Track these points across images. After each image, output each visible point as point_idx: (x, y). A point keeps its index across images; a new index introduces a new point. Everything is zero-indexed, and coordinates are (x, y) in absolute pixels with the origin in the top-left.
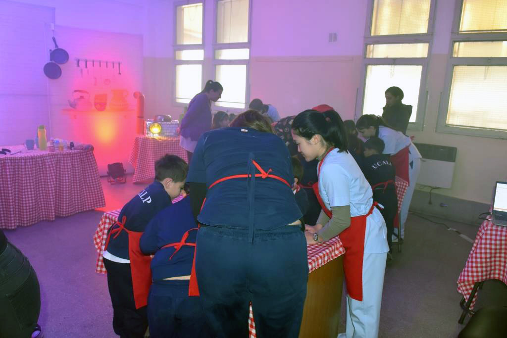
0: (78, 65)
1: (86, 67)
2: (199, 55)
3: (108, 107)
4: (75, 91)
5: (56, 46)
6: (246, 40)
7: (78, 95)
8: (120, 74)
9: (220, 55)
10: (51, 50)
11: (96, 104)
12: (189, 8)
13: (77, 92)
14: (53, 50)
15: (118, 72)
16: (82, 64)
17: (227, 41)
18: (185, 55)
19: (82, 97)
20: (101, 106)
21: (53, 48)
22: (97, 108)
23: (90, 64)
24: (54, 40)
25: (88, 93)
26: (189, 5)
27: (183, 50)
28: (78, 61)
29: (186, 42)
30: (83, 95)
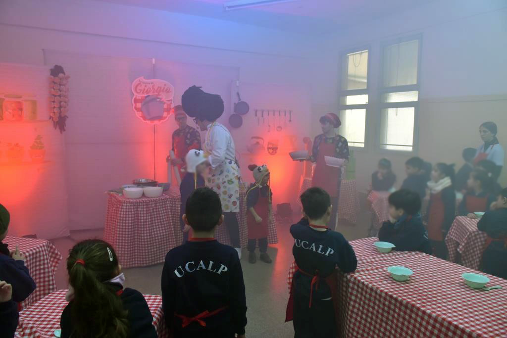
0: (256, 115)
1: (262, 116)
2: (364, 99)
3: (279, 151)
4: (252, 138)
5: (240, 99)
6: (415, 82)
7: (255, 141)
8: (290, 121)
9: (389, 98)
10: (235, 103)
11: (269, 148)
12: (354, 56)
13: (254, 139)
14: (236, 103)
15: (289, 119)
16: (259, 114)
17: (394, 84)
18: (351, 100)
20: (273, 150)
21: (237, 101)
22: (269, 152)
23: (265, 114)
24: (238, 94)
25: (263, 139)
26: (354, 53)
27: (348, 95)
28: (256, 111)
29: (350, 88)
30: (258, 140)
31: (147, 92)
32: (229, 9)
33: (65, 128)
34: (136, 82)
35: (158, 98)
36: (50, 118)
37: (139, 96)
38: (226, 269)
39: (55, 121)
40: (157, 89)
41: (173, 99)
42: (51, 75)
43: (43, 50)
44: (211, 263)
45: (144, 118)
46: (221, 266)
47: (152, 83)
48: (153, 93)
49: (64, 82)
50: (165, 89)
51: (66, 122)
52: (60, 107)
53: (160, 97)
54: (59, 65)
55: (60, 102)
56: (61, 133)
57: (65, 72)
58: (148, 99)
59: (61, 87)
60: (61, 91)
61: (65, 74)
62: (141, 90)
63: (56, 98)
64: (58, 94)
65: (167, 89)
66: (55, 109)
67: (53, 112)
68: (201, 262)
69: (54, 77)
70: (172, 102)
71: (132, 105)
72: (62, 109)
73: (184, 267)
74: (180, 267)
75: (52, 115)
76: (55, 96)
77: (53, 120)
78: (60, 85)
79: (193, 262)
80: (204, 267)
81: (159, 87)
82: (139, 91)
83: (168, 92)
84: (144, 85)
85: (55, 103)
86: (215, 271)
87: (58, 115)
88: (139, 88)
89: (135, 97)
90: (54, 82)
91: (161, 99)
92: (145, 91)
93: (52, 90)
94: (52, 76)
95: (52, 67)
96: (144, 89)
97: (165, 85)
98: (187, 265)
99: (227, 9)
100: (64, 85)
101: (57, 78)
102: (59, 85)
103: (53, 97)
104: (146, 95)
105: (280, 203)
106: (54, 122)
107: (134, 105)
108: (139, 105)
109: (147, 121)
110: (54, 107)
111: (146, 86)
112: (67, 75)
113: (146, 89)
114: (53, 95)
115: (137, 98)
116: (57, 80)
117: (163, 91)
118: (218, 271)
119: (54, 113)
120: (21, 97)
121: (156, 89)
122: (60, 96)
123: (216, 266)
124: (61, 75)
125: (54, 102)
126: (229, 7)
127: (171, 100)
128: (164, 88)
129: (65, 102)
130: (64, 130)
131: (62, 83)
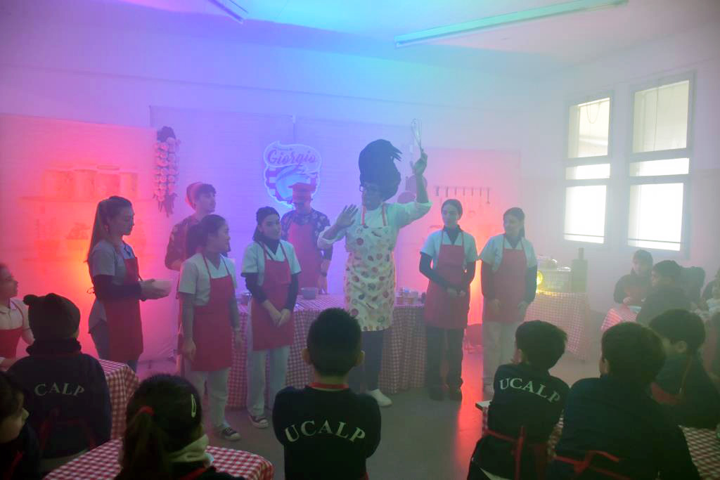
0: (437, 195)
1: (447, 196)
2: (604, 171)
4: (431, 227)
6: (683, 145)
8: (488, 203)
9: (638, 170)
10: (407, 177)
12: (589, 107)
14: (409, 176)
15: (487, 200)
17: (650, 148)
18: (580, 172)
23: (451, 192)
26: (588, 103)
27: (577, 165)
28: (438, 189)
29: (582, 154)
31: (285, 161)
32: (401, 45)
33: (173, 210)
34: (269, 147)
35: (300, 170)
36: (154, 197)
37: (273, 168)
38: (363, 435)
39: (161, 200)
40: (298, 157)
41: (319, 171)
42: (158, 139)
43: (150, 106)
44: (342, 424)
45: (280, 198)
46: (356, 430)
47: (291, 149)
48: (292, 162)
49: (174, 149)
50: (309, 157)
51: (175, 202)
52: (167, 183)
53: (302, 168)
54: (168, 126)
55: (167, 176)
56: (168, 216)
57: (176, 135)
58: (285, 171)
59: (171, 155)
60: (169, 161)
61: (175, 138)
62: (276, 159)
63: (162, 170)
64: (166, 165)
65: (311, 158)
66: (160, 185)
67: (157, 188)
68: (326, 424)
69: (162, 141)
70: (318, 175)
71: (264, 179)
72: (169, 185)
73: (298, 428)
74: (293, 426)
75: (157, 192)
76: (162, 167)
77: (157, 199)
78: (169, 153)
79: (313, 422)
80: (329, 430)
81: (300, 155)
82: (273, 160)
83: (313, 162)
84: (280, 152)
85: (161, 177)
86: (346, 437)
87: (164, 193)
88: (273, 156)
89: (267, 168)
90: (160, 149)
91: (303, 171)
92: (282, 160)
93: (158, 159)
94: (159, 141)
95: (160, 129)
96: (281, 157)
97: (309, 152)
98: (303, 426)
99: (398, 45)
100: (173, 153)
101: (164, 143)
102: (167, 154)
103: (159, 168)
104: (282, 166)
106: (159, 202)
107: (266, 180)
108: (272, 180)
109: (282, 202)
110: (160, 182)
111: (282, 154)
112: (177, 138)
113: (283, 158)
114: (159, 166)
115: (272, 170)
116: (165, 146)
117: (305, 160)
118: (350, 436)
119: (159, 189)
120: (118, 169)
121: (296, 158)
122: (168, 167)
123: (349, 430)
124: (170, 139)
125: (160, 175)
126: (402, 42)
127: (316, 173)
128: (307, 156)
129: (175, 176)
130: (172, 213)
131: (171, 151)
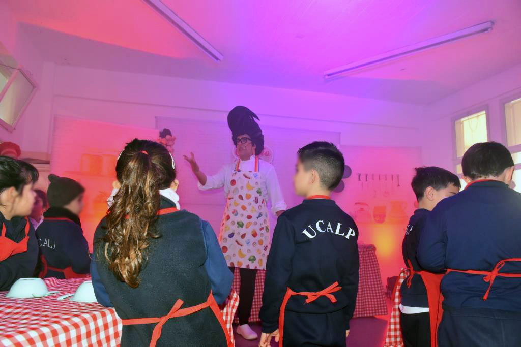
0: (360, 180)
1: (367, 181)
3: (387, 219)
4: (356, 203)
7: (359, 207)
8: (399, 186)
11: (375, 216)
12: (470, 120)
13: (358, 205)
15: (397, 184)
16: (363, 178)
19: (362, 209)
20: (380, 218)
22: (376, 220)
23: (370, 178)
25: (367, 205)
26: (470, 117)
28: (360, 176)
30: (362, 206)
32: (329, 77)
38: (354, 234)
42: (160, 136)
43: (156, 117)
44: (339, 225)
46: (349, 230)
49: (171, 143)
54: (167, 128)
57: (172, 134)
61: (171, 135)
68: (329, 224)
73: (314, 226)
79: (322, 222)
80: (332, 231)
86: (343, 235)
94: (161, 138)
95: (162, 130)
98: (317, 225)
99: (327, 77)
100: (170, 146)
101: (165, 140)
105: (390, 277)
112: (173, 137)
118: (346, 235)
124: (168, 137)
126: (329, 75)
131: (168, 144)
